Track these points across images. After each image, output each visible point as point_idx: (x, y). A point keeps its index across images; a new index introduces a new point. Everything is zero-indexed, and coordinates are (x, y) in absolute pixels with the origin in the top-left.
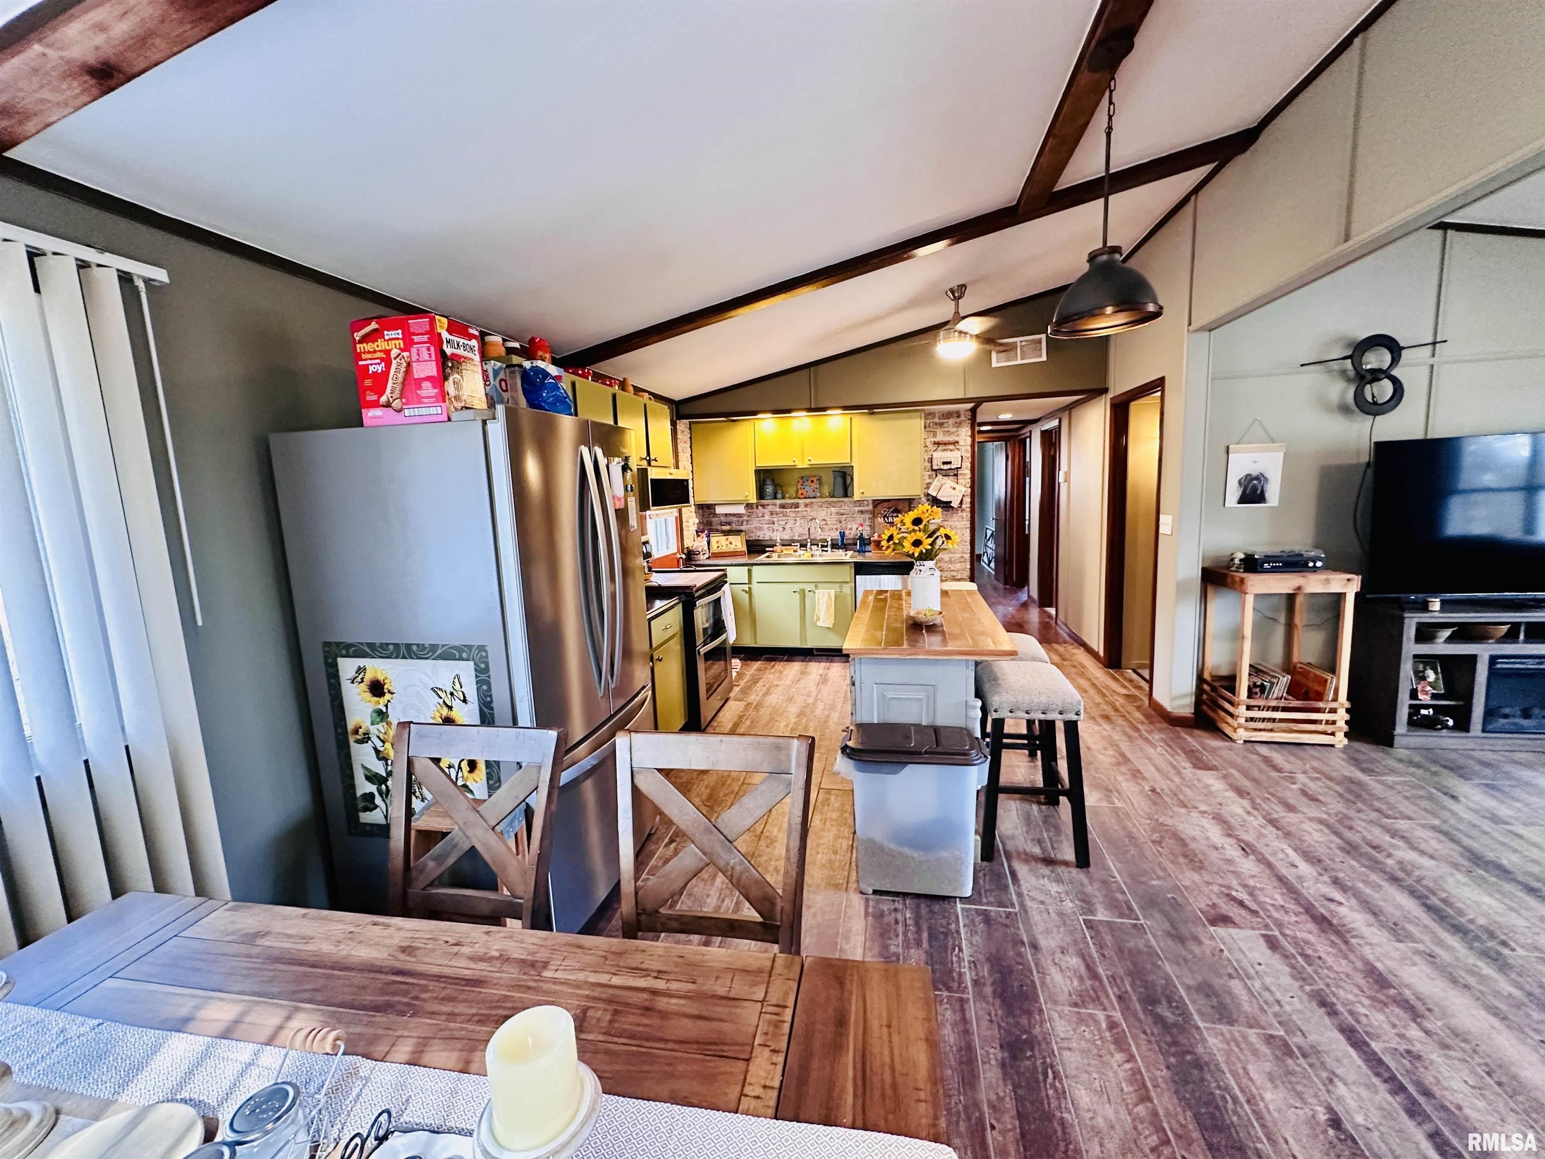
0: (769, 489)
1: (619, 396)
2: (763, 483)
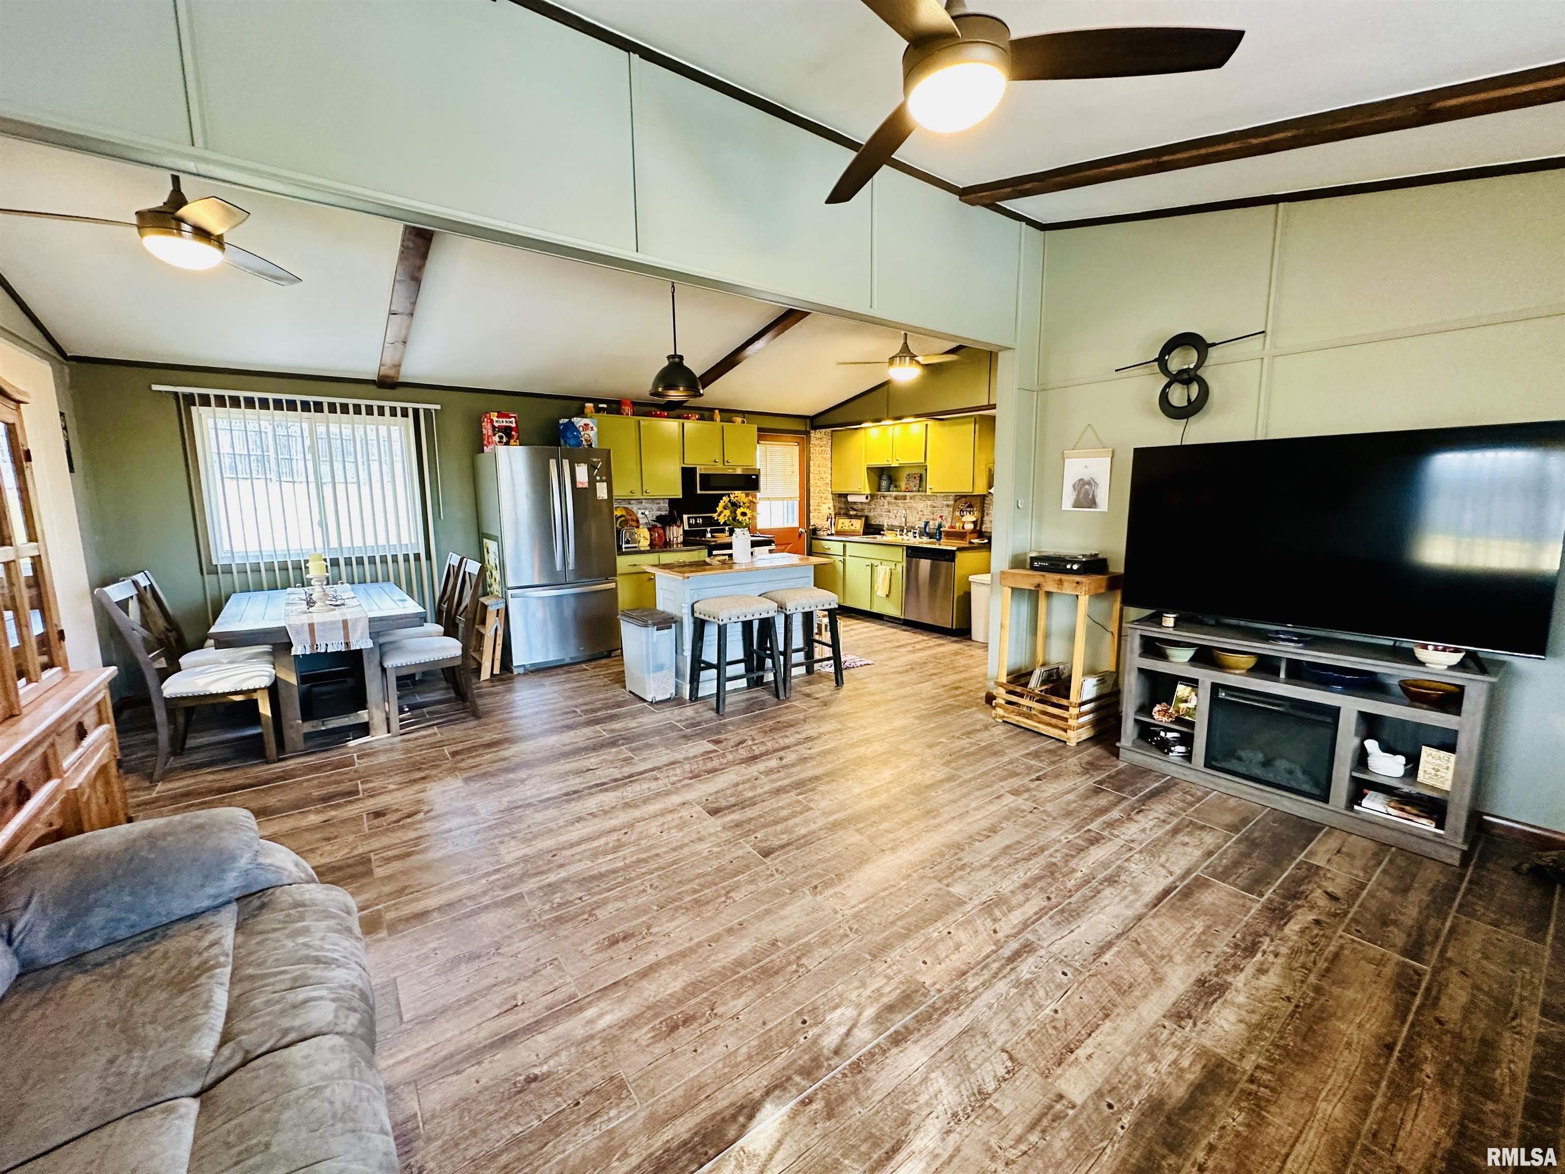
0: (884, 484)
1: (689, 425)
2: (880, 478)
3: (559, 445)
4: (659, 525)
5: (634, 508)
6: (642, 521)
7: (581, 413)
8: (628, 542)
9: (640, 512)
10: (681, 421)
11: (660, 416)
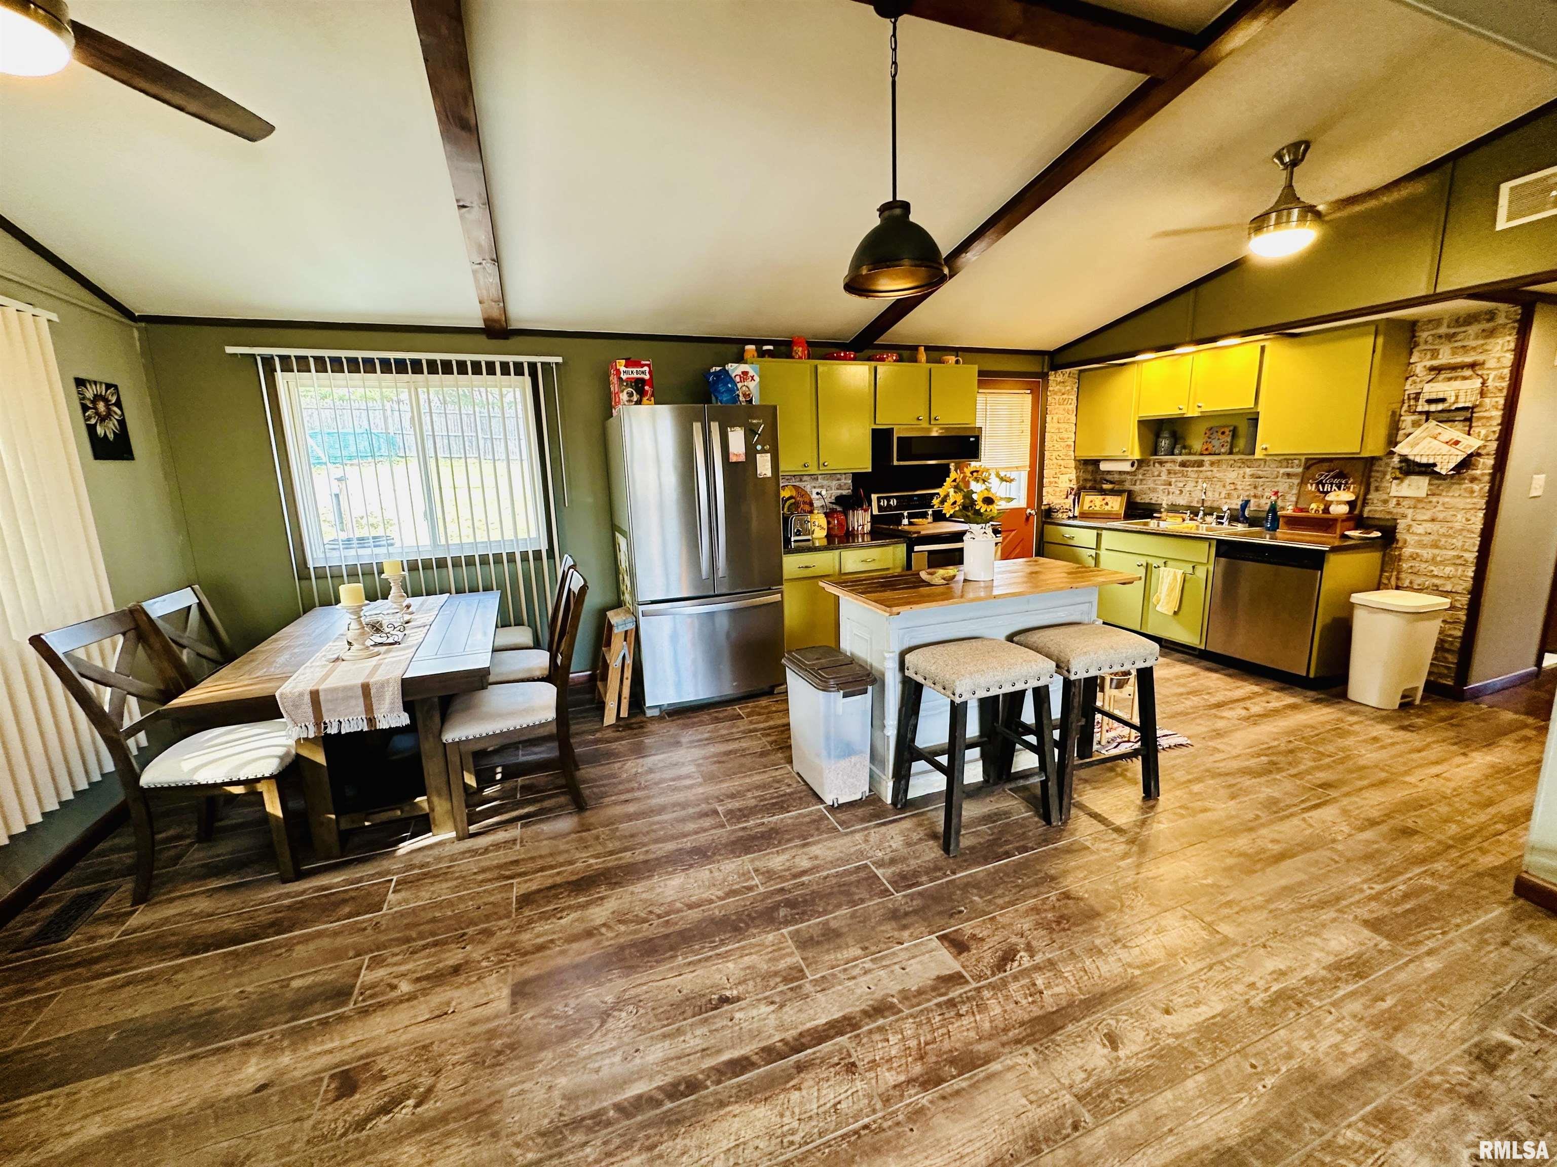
0: (1164, 443)
1: (882, 368)
2: (1158, 436)
3: (709, 402)
4: (839, 509)
5: (807, 486)
6: (817, 504)
7: (740, 359)
8: (798, 533)
9: (815, 491)
10: (873, 364)
11: (845, 359)
